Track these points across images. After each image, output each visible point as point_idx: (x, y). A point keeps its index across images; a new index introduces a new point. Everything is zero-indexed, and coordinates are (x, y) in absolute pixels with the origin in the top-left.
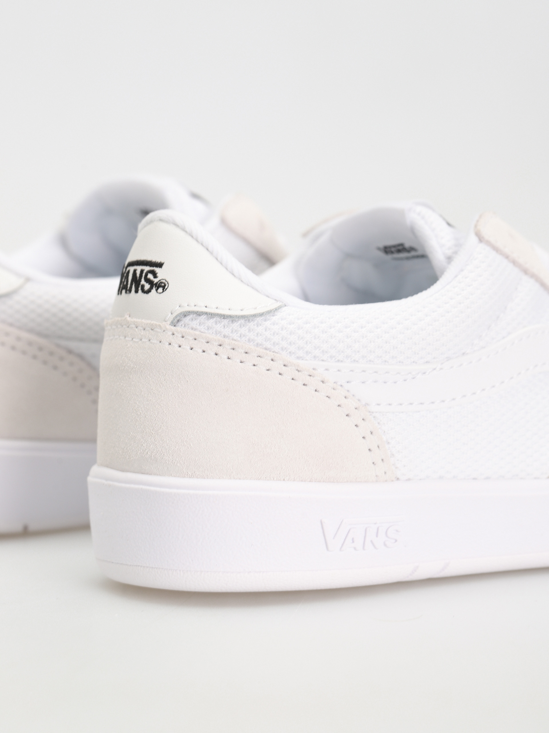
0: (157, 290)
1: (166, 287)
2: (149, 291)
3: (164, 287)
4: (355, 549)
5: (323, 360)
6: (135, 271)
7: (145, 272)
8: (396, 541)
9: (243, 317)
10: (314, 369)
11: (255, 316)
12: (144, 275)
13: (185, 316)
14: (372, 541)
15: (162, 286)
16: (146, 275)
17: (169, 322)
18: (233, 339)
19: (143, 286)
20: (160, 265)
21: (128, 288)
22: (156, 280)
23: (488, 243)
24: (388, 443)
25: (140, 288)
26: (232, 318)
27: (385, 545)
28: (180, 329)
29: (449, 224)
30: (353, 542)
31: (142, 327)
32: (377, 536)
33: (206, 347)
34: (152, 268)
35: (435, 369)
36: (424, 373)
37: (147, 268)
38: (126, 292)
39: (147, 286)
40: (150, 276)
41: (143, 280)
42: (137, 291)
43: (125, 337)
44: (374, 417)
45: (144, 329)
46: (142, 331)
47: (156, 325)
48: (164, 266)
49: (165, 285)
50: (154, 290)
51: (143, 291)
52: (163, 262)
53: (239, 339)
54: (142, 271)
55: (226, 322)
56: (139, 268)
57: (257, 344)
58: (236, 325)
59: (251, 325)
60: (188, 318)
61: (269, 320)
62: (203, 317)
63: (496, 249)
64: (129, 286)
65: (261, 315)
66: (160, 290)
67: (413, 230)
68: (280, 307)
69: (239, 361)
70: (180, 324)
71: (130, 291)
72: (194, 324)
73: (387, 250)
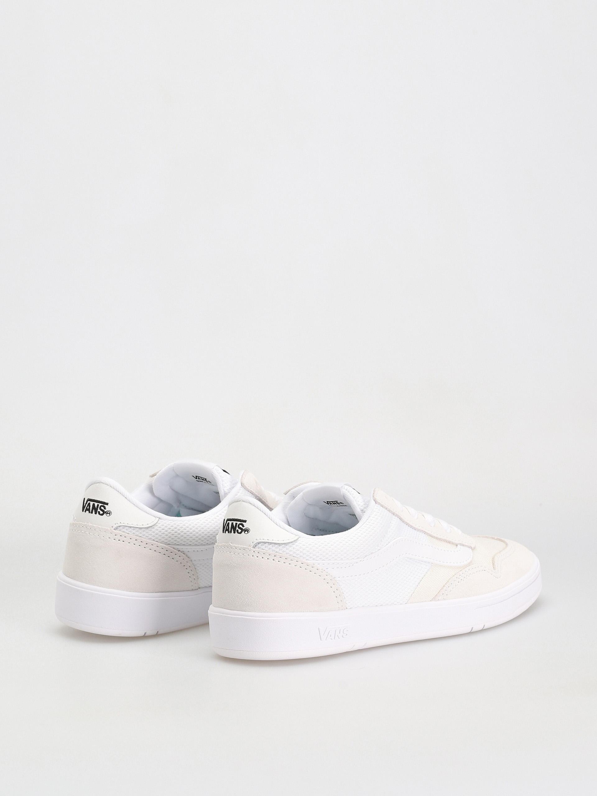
0: (244, 532)
1: (249, 531)
2: (241, 533)
3: (248, 531)
4: (331, 639)
5: (317, 560)
6: (232, 523)
7: (238, 524)
8: (347, 635)
9: (284, 544)
10: (313, 564)
11: (289, 543)
12: (237, 525)
13: (258, 544)
14: (338, 636)
15: (247, 530)
16: (239, 525)
17: (252, 547)
18: (280, 553)
19: (237, 531)
20: (245, 521)
21: (230, 531)
22: (244, 528)
23: (379, 504)
24: (343, 593)
25: (236, 531)
26: (279, 544)
27: (343, 637)
28: (256, 549)
29: (359, 493)
30: (331, 636)
31: (239, 548)
32: (340, 633)
33: (269, 557)
34: (241, 523)
35: (361, 561)
36: (357, 563)
37: (239, 523)
38: (229, 533)
39: (240, 531)
40: (241, 526)
41: (237, 527)
42: (234, 533)
43: (230, 553)
44: (337, 583)
45: (240, 549)
46: (239, 550)
47: (246, 548)
48: (247, 522)
49: (248, 530)
50: (243, 532)
51: (238, 532)
52: (246, 520)
53: (283, 553)
54: (236, 524)
55: (277, 546)
56: (234, 523)
57: (290, 555)
58: (281, 547)
59: (287, 547)
60: (260, 545)
61: (294, 544)
62: (267, 544)
63: (382, 506)
64: (230, 530)
65: (292, 542)
66: (246, 532)
67: (344, 497)
68: (298, 538)
69: (283, 562)
70: (256, 547)
71: (231, 532)
72: (263, 547)
73: (328, 503)
